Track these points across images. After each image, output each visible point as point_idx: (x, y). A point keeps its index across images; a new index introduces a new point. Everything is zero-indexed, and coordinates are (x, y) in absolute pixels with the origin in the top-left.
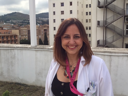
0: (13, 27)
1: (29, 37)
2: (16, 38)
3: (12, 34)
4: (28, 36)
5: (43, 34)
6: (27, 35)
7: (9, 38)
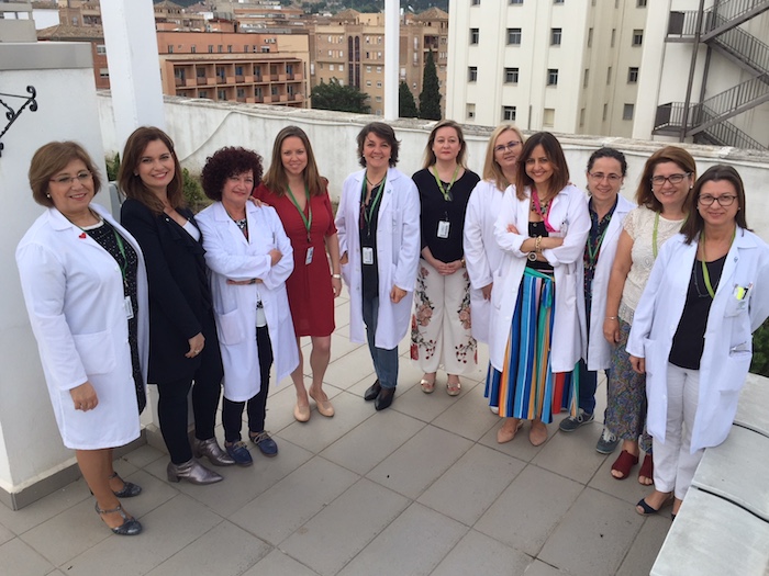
0: (279, 17)
1: (351, 72)
2: (297, 78)
3: (276, 56)
4: (347, 66)
5: (418, 60)
6: (346, 60)
7: (265, 74)
